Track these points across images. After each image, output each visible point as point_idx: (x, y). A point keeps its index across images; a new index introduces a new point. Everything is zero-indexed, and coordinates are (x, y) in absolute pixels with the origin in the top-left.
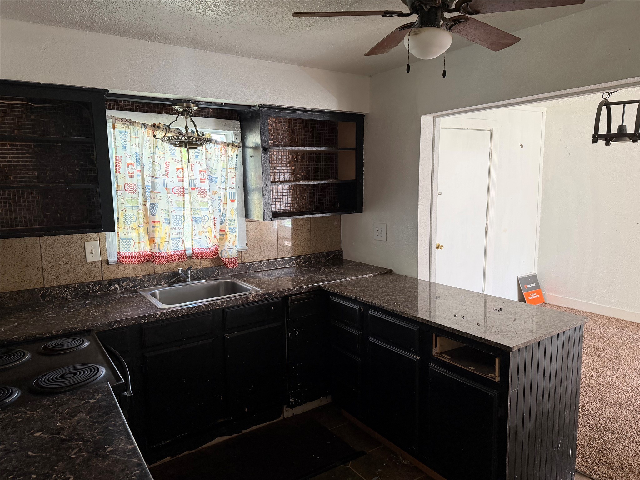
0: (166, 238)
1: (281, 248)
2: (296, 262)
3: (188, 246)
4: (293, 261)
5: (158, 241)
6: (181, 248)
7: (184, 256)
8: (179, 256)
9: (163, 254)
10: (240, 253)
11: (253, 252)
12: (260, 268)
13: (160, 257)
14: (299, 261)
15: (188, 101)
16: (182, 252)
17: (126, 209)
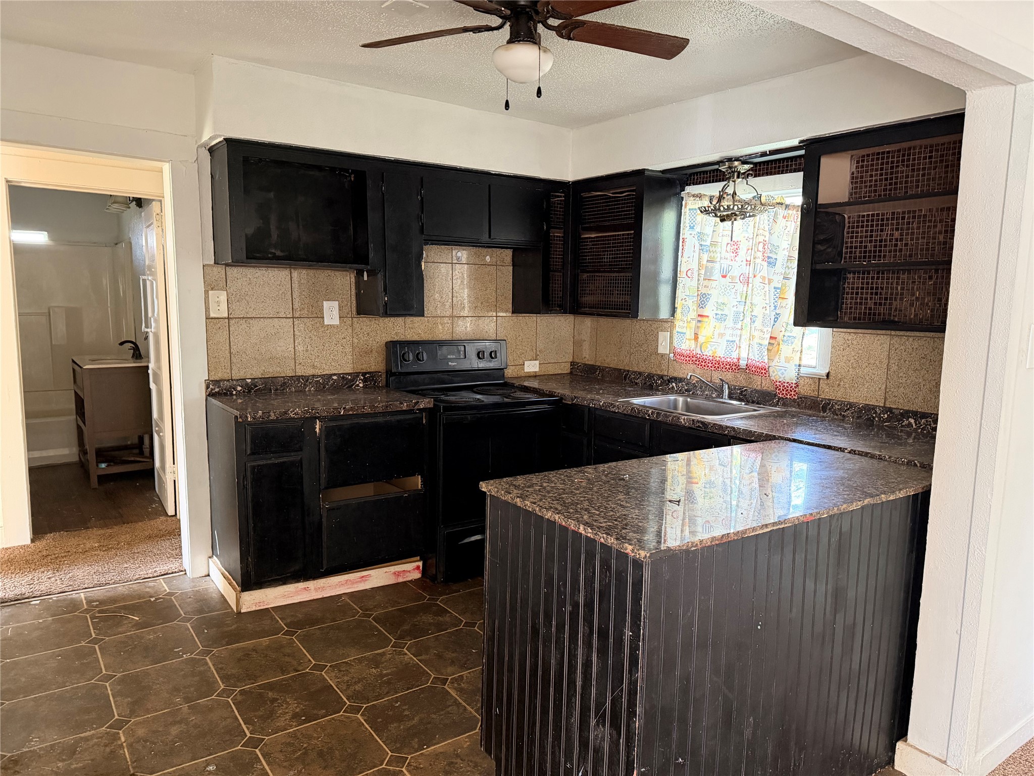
0: (713, 337)
1: (892, 390)
2: (915, 422)
3: (744, 355)
4: (910, 419)
5: (701, 339)
6: (735, 355)
7: (736, 365)
8: (730, 365)
9: (705, 357)
10: (817, 381)
11: (839, 385)
12: (843, 413)
13: (707, 361)
14: (924, 424)
15: (730, 160)
16: (735, 360)
17: (687, 299)
